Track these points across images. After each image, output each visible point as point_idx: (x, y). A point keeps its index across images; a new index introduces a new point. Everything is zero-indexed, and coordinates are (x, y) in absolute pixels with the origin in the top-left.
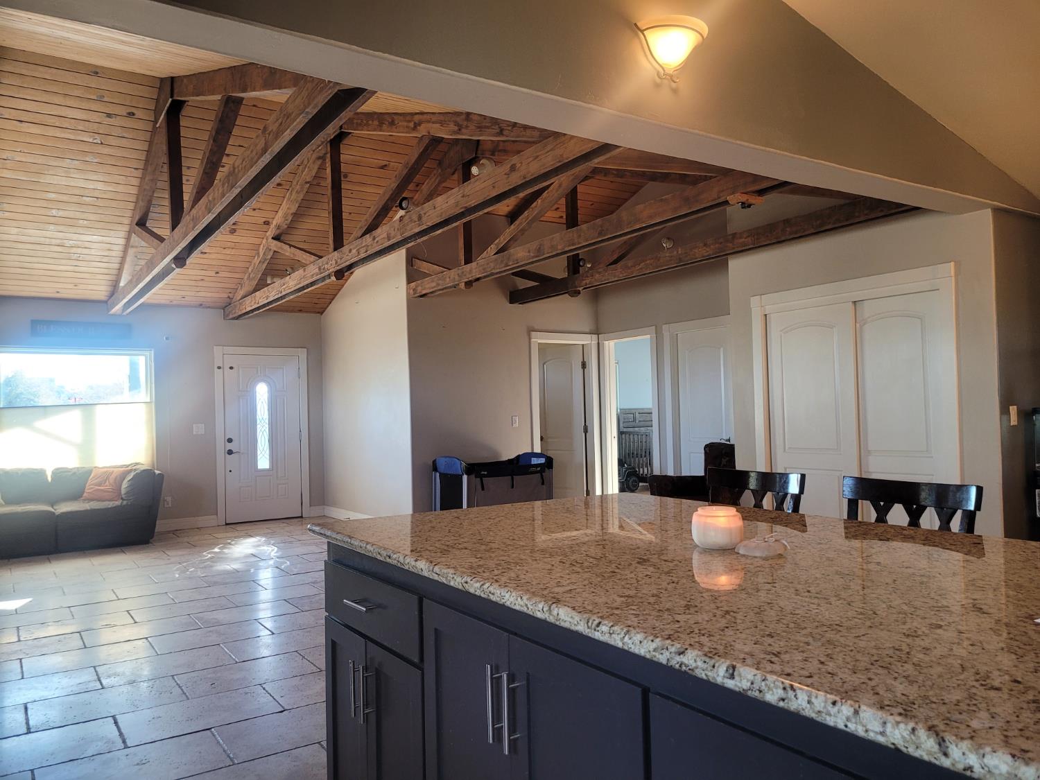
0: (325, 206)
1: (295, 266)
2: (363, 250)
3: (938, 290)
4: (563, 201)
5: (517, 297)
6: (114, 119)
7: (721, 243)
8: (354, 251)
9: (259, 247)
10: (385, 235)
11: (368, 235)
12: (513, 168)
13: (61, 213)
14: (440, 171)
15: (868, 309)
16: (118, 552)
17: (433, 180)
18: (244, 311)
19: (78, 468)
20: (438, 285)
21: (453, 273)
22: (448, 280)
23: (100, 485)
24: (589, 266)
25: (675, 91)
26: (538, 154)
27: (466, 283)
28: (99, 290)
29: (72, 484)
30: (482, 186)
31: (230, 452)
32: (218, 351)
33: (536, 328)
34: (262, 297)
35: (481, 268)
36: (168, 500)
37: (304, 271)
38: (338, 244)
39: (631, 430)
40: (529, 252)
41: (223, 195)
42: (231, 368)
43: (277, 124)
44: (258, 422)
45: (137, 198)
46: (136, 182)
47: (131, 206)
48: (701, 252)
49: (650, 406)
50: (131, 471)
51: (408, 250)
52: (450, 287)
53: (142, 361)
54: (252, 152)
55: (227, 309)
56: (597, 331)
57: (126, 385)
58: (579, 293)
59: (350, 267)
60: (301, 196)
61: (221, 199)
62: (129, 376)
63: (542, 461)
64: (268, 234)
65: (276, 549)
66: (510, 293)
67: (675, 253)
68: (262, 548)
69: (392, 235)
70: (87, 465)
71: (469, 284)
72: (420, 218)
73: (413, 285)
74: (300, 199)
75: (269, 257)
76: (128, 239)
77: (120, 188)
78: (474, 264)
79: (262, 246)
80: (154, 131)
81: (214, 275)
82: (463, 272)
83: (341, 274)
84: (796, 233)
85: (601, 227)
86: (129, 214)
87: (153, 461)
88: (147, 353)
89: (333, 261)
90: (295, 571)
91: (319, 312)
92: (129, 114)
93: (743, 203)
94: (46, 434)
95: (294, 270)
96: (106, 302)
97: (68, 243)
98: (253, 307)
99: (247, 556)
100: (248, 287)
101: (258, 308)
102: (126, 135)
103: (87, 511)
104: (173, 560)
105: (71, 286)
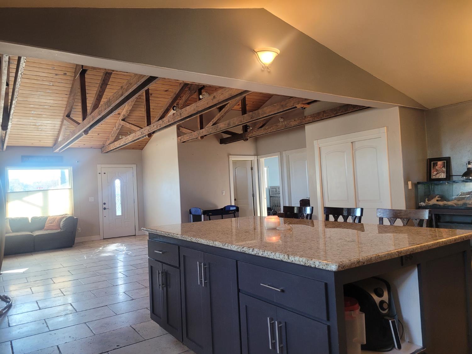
0: (143, 106)
1: (131, 132)
2: (159, 126)
3: (381, 137)
4: (240, 102)
5: (223, 141)
6: (58, 76)
7: (300, 120)
8: (155, 126)
9: (116, 124)
10: (167, 120)
11: (161, 120)
12: (214, 97)
13: (35, 113)
14: (189, 92)
15: (357, 145)
16: (60, 251)
17: (187, 95)
18: (110, 150)
19: (42, 217)
20: (190, 138)
21: (196, 133)
22: (194, 136)
23: (51, 223)
24: (251, 128)
25: (269, 72)
26: (223, 92)
27: (201, 137)
28: (49, 142)
29: (40, 223)
30: (203, 103)
31: (105, 209)
32: (99, 166)
33: (232, 154)
34: (117, 144)
35: (207, 131)
36: (79, 229)
37: (135, 133)
38: (149, 123)
39: (275, 195)
40: (225, 125)
41: (105, 109)
42: (105, 173)
43: (127, 86)
44: (116, 195)
45: (67, 106)
46: (66, 99)
47: (64, 109)
48: (293, 123)
49: (279, 185)
50: (64, 217)
51: (177, 126)
52: (195, 139)
53: (67, 172)
54: (117, 95)
55: (103, 149)
56: (257, 154)
57: (60, 182)
58: (248, 139)
59: (154, 132)
60: (133, 103)
61: (105, 110)
62: (61, 178)
63: (235, 208)
64: (120, 118)
65: (125, 247)
66: (220, 139)
67: (284, 123)
68: (120, 247)
69: (170, 120)
70: (45, 216)
71: (202, 137)
72: (181, 114)
73: (180, 138)
74: (133, 104)
75: (120, 127)
76: (62, 122)
77: (60, 102)
78: (204, 130)
79: (117, 123)
80: (74, 80)
81: (97, 135)
82: (200, 133)
83: (150, 135)
84: (328, 116)
85: (252, 115)
86: (63, 112)
87: (73, 213)
88: (70, 168)
89: (147, 130)
90: (134, 255)
91: (141, 149)
92: (64, 74)
93: (302, 108)
94: (28, 203)
95: (131, 133)
96: (52, 147)
97: (37, 124)
98: (114, 148)
99: (114, 251)
100: (112, 139)
101: (116, 149)
102: (63, 82)
103: (46, 234)
104: (83, 253)
105: (38, 141)
